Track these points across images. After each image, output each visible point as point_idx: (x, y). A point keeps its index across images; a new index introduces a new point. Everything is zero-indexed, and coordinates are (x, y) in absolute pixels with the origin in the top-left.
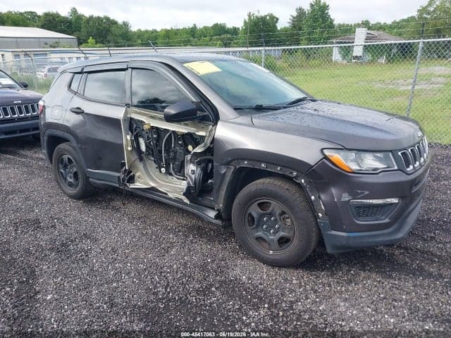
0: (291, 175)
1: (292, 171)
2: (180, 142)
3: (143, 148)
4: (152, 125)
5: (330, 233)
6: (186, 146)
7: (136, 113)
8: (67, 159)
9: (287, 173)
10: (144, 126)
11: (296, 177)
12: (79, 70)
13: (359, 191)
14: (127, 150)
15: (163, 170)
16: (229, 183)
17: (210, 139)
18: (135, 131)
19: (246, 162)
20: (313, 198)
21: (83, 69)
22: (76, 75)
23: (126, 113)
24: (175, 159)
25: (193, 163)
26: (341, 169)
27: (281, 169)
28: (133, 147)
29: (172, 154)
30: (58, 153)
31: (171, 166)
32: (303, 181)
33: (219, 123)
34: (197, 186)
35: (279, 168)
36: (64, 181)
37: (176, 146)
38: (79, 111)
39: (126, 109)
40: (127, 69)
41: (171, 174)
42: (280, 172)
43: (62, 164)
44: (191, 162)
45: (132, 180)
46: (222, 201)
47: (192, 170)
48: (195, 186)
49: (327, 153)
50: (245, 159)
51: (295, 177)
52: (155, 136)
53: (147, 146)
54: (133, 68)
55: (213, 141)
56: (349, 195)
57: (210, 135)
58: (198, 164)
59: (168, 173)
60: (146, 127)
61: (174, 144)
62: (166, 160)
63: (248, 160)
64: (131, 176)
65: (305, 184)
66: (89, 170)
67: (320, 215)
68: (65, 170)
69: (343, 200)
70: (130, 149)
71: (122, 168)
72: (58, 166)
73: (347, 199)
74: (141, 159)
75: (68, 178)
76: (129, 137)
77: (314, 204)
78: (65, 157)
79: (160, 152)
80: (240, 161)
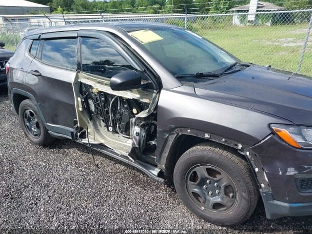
0: (235, 147)
1: (236, 143)
2: (126, 106)
3: (93, 108)
4: (100, 90)
5: (272, 202)
6: (131, 109)
7: (85, 78)
8: (29, 113)
9: (231, 146)
10: (93, 90)
11: (242, 150)
12: (37, 37)
13: (306, 167)
14: (78, 110)
15: (111, 128)
16: (171, 147)
17: (154, 106)
18: (85, 94)
19: (189, 131)
20: (257, 170)
21: (40, 36)
22: (35, 41)
23: (77, 77)
24: (120, 120)
25: (138, 125)
26: (289, 145)
27: (225, 141)
28: (83, 107)
29: (118, 116)
30: (22, 109)
31: (118, 126)
32: (248, 153)
33: (162, 91)
34: (141, 147)
35: (224, 140)
36: (30, 133)
37: (122, 109)
38: (37, 74)
39: (77, 74)
40: (77, 37)
41: (117, 133)
42: (224, 143)
43: (26, 117)
44: (135, 125)
45: (83, 136)
46: (165, 162)
47: (137, 133)
48: (140, 147)
49: (274, 127)
50: (188, 128)
51: (240, 150)
52: (103, 99)
53: (95, 107)
54: (82, 37)
55: (157, 107)
56: (295, 169)
57: (153, 103)
58: (143, 127)
59: (115, 132)
60: (94, 91)
61: (120, 107)
62: (113, 121)
63: (191, 129)
64: (83, 132)
65: (250, 157)
66: (48, 124)
67: (263, 185)
68: (29, 123)
69: (288, 173)
70: (81, 109)
71: (75, 125)
72: (24, 121)
73: (292, 174)
74: (91, 119)
75: (33, 129)
76: (79, 99)
77: (258, 175)
78: (28, 112)
79: (108, 112)
80: (183, 129)
